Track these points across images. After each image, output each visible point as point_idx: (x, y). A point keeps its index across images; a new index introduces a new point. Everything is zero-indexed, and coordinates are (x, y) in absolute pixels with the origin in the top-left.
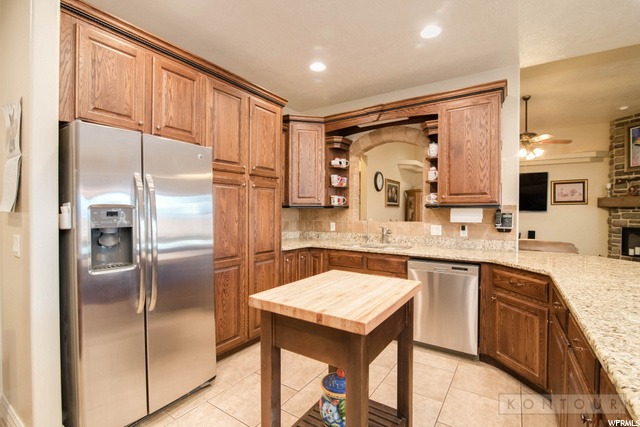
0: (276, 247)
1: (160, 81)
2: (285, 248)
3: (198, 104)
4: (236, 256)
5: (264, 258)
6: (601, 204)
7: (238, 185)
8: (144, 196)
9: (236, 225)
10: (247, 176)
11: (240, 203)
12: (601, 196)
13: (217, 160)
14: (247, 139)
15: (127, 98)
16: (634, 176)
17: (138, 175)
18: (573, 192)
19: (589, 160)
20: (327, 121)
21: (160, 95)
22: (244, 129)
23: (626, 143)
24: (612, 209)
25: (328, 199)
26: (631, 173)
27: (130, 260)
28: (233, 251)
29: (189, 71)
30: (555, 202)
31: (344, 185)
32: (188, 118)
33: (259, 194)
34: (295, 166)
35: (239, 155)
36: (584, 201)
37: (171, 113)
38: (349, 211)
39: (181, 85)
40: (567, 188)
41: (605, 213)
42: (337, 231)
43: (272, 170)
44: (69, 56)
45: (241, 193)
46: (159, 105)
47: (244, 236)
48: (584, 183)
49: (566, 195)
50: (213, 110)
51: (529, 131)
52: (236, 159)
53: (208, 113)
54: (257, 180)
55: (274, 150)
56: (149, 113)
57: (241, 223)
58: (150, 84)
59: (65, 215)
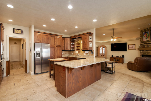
0: (61, 56)
1: (44, 37)
2: (62, 57)
3: (49, 38)
6: (139, 49)
7: (54, 48)
8: (41, 50)
10: (56, 47)
11: (55, 50)
12: (138, 48)
13: (51, 45)
15: (40, 39)
16: (144, 43)
18: (133, 47)
19: (135, 40)
20: (70, 37)
22: (55, 41)
23: (142, 36)
24: (141, 50)
25: (71, 49)
26: (143, 43)
27: (40, 56)
28: (54, 56)
29: (47, 35)
30: (129, 49)
31: (74, 47)
32: (47, 40)
33: (58, 49)
36: (135, 49)
37: (45, 40)
38: (75, 51)
40: (131, 46)
41: (140, 51)
42: (73, 54)
43: (60, 45)
48: (135, 45)
49: (131, 48)
51: (114, 35)
52: (54, 45)
53: (50, 39)
54: (57, 47)
55: (60, 43)
56: (43, 40)
57: (55, 53)
58: (43, 37)
59: (34, 52)
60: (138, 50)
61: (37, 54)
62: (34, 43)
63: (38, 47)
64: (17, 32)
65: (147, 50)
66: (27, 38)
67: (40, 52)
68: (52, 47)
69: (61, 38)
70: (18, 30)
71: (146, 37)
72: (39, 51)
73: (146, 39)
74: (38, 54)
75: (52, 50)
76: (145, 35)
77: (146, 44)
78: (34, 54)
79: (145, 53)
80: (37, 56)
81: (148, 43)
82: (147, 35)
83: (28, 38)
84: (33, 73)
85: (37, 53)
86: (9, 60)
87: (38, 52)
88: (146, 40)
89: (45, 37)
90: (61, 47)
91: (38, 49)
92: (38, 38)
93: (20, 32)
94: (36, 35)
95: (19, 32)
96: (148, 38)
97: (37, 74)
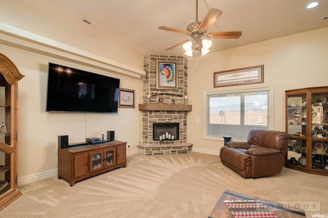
18: (129, 99)
30: (120, 105)
36: (133, 105)
48: (133, 93)
49: (126, 101)
60: (140, 110)
65: (169, 112)
71: (168, 77)
73: (168, 82)
76: (165, 71)
77: (167, 94)
79: (163, 120)
81: (170, 92)
82: (170, 74)
88: (166, 84)
96: (171, 80)
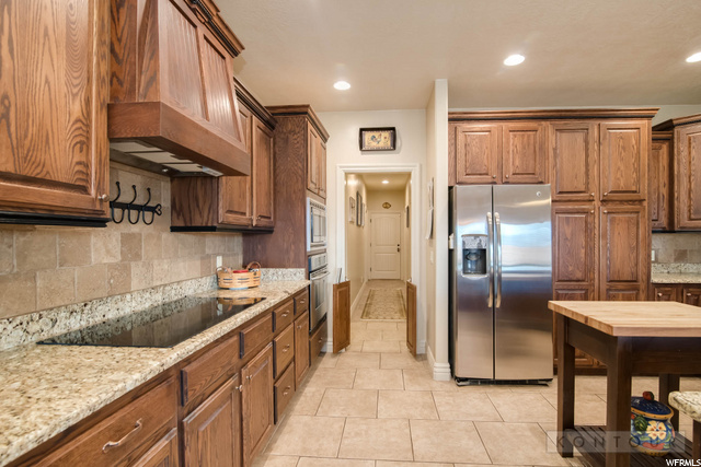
1: (508, 139)
3: (542, 148)
4: (583, 281)
5: (620, 287)
7: (585, 212)
8: (493, 233)
9: (583, 251)
10: (597, 203)
11: (588, 230)
13: (560, 193)
14: (596, 167)
15: (485, 162)
17: (490, 214)
21: (508, 152)
22: (594, 156)
27: (484, 271)
28: (579, 275)
29: (532, 124)
32: (532, 162)
33: (612, 221)
34: (685, 180)
35: (587, 183)
37: (517, 163)
39: (526, 138)
43: (635, 192)
44: (453, 148)
45: (589, 220)
46: (507, 160)
47: (593, 263)
50: (555, 149)
52: (582, 188)
53: (551, 153)
54: (611, 206)
55: (637, 170)
56: (500, 167)
57: (590, 249)
58: (500, 147)
59: (451, 240)
61: (467, 254)
62: (450, 188)
63: (472, 214)
64: (374, 145)
66: (418, 168)
67: (484, 240)
68: (570, 206)
69: (646, 135)
70: (376, 134)
72: (476, 236)
74: (474, 258)
75: (568, 231)
78: (451, 252)
80: (465, 270)
83: (421, 166)
84: (440, 366)
85: (465, 250)
86: (343, 280)
87: (473, 245)
89: (514, 142)
90: (641, 201)
91: (471, 228)
92: (469, 157)
93: (384, 139)
94: (461, 137)
95: (381, 145)
97: (466, 380)
